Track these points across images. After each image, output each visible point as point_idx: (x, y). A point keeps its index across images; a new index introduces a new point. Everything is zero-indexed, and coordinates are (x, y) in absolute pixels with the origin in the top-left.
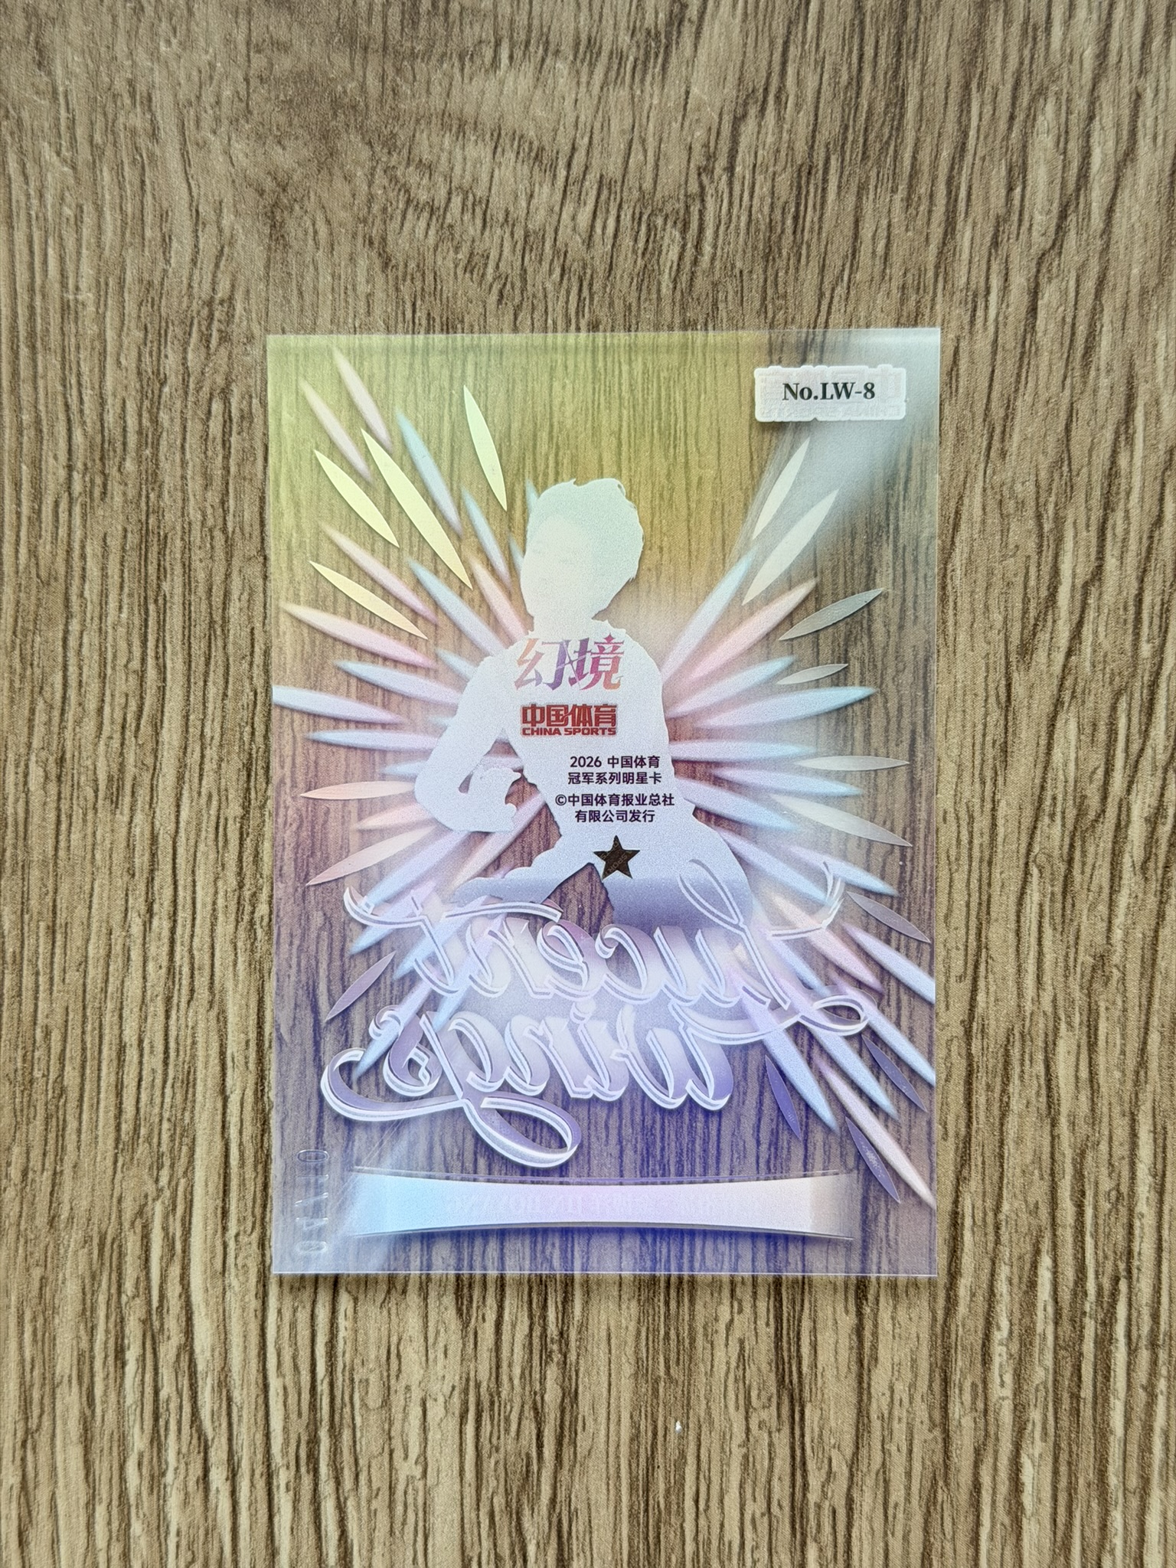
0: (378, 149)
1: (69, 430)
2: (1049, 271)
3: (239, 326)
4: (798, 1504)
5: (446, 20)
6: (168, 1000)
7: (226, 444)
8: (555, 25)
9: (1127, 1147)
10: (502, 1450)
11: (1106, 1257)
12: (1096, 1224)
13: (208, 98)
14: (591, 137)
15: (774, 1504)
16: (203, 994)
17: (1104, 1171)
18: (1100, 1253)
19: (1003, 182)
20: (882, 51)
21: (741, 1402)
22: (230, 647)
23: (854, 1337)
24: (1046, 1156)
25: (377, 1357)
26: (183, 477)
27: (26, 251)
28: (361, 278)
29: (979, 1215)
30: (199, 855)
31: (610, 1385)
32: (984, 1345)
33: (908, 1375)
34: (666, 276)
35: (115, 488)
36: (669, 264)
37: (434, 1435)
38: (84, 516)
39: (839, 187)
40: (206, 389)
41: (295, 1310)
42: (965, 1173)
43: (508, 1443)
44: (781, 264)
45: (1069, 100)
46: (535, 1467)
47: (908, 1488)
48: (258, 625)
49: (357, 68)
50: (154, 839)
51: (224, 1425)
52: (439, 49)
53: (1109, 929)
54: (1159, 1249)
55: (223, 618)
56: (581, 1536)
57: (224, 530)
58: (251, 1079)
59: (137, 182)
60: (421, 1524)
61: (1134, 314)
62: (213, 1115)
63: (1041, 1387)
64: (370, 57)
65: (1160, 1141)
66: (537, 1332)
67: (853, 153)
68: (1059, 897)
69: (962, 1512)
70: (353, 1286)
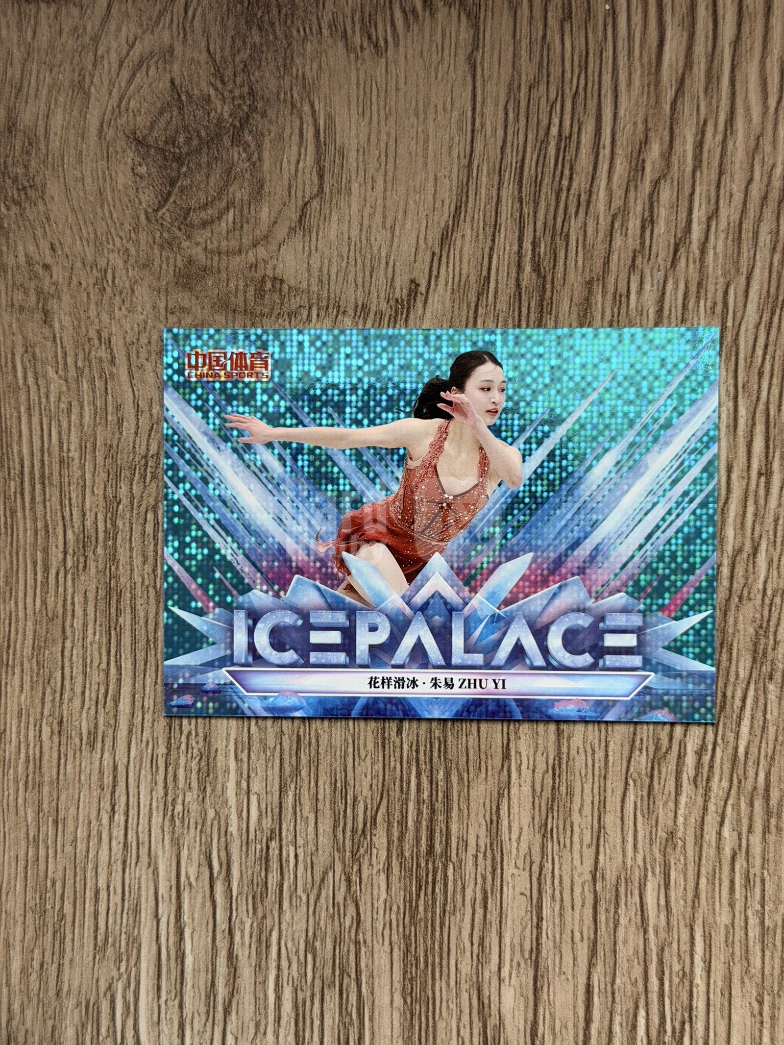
1: (65, 531)
5: (280, 294)
6: (124, 862)
7: (155, 537)
8: (343, 297)
9: (688, 945)
11: (677, 1010)
12: (671, 991)
13: (143, 340)
16: (144, 858)
17: (675, 959)
18: (674, 1008)
20: (532, 310)
24: (641, 951)
26: (131, 557)
27: (38, 428)
29: (603, 987)
30: (141, 776)
35: (92, 564)
38: (73, 580)
40: (144, 506)
42: (594, 961)
50: (115, 768)
52: (276, 311)
53: (675, 817)
54: (708, 1005)
55: (155, 638)
57: (155, 587)
58: (173, 909)
59: (103, 389)
62: (152, 930)
65: (708, 942)
68: (646, 798)
70: (234, 1031)
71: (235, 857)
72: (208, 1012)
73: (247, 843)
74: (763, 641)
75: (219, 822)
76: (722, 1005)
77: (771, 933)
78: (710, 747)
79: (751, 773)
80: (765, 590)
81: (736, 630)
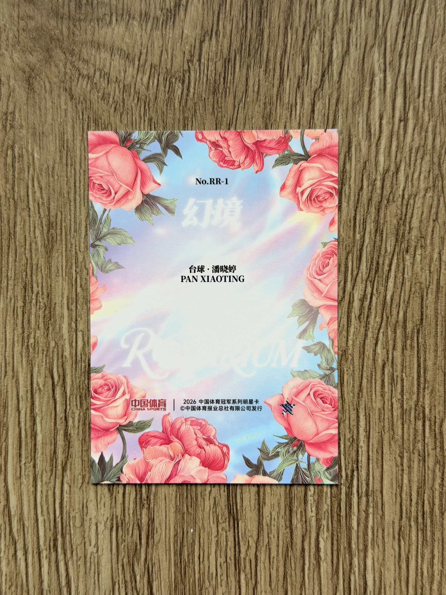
0: (68, 55)
2: (319, 96)
3: (17, 122)
4: (237, 558)
5: (92, 7)
7: (13, 166)
8: (133, 8)
9: (355, 422)
10: (126, 541)
11: (349, 463)
12: (345, 451)
13: (3, 37)
14: (147, 49)
15: (228, 558)
16: (10, 373)
17: (347, 431)
18: (347, 461)
19: (301, 64)
20: (255, 16)
21: (215, 520)
22: (17, 243)
23: (257, 495)
25: (79, 508)
28: (63, 103)
30: (7, 321)
31: (166, 516)
32: (305, 497)
33: (277, 509)
34: (177, 101)
36: (178, 96)
37: (101, 536)
39: (240, 66)
40: (6, 146)
41: (47, 491)
43: (128, 539)
44: (219, 95)
45: (324, 33)
46: (139, 547)
47: (278, 551)
48: (27, 234)
49: (59, 25)
51: (22, 534)
52: (90, 17)
53: (347, 341)
54: (369, 459)
55: (14, 232)
56: (156, 572)
57: (14, 199)
58: (29, 405)
60: (96, 570)
61: (350, 112)
62: (15, 419)
63: (326, 512)
64: (64, 21)
65: (368, 419)
66: (138, 497)
67: (245, 54)
69: (298, 560)
70: (69, 482)
71: (68, 371)
72: (52, 470)
73: (76, 363)
74: (402, 228)
75: (58, 349)
76: (377, 459)
77: (408, 413)
78: (369, 296)
79: (395, 312)
80: (403, 195)
81: (385, 222)
